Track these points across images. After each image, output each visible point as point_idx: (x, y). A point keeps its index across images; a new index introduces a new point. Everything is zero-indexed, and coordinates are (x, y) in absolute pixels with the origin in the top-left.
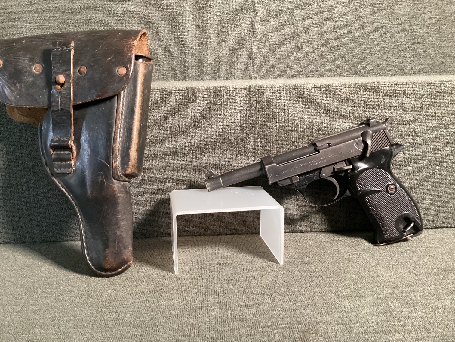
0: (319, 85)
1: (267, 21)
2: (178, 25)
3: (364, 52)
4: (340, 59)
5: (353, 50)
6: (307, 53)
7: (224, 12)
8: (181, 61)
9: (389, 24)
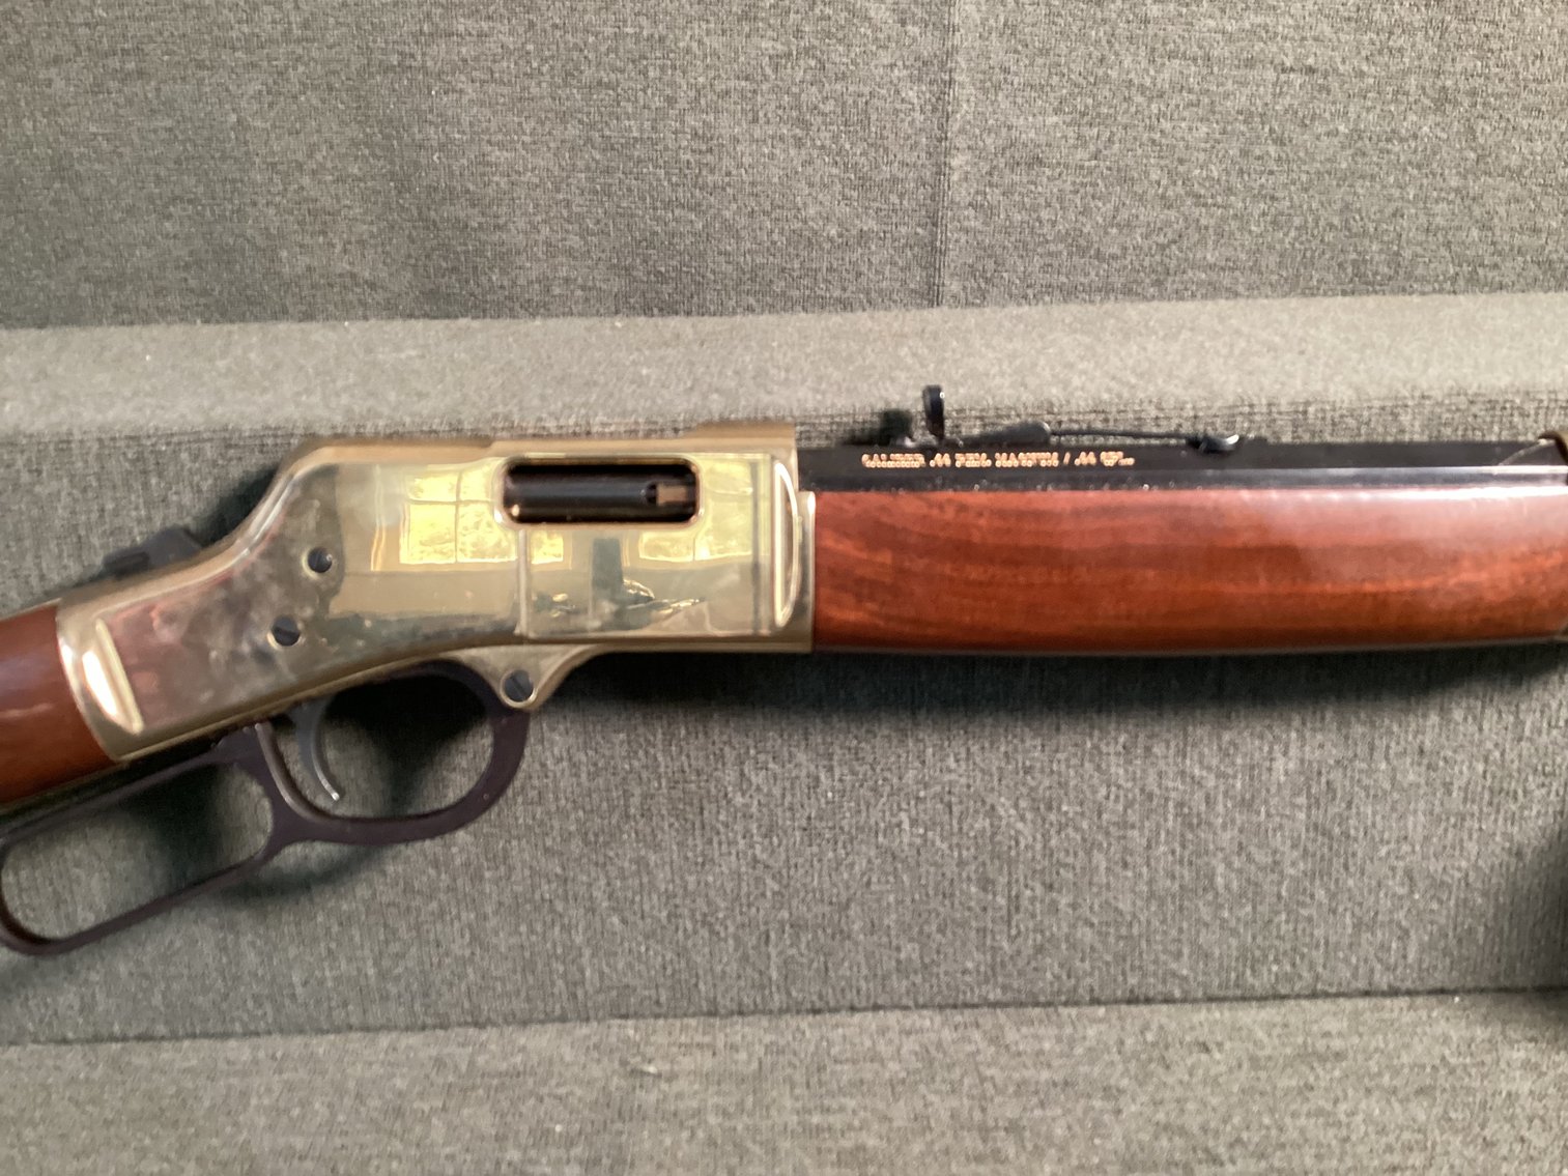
0: (1264, 401)
1: (1006, 71)
2: (644, 91)
3: (1396, 193)
4: (1297, 221)
5: (1350, 186)
6: (1163, 197)
7: (829, 35)
8: (656, 233)
9: (1501, 80)
